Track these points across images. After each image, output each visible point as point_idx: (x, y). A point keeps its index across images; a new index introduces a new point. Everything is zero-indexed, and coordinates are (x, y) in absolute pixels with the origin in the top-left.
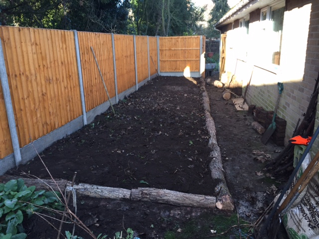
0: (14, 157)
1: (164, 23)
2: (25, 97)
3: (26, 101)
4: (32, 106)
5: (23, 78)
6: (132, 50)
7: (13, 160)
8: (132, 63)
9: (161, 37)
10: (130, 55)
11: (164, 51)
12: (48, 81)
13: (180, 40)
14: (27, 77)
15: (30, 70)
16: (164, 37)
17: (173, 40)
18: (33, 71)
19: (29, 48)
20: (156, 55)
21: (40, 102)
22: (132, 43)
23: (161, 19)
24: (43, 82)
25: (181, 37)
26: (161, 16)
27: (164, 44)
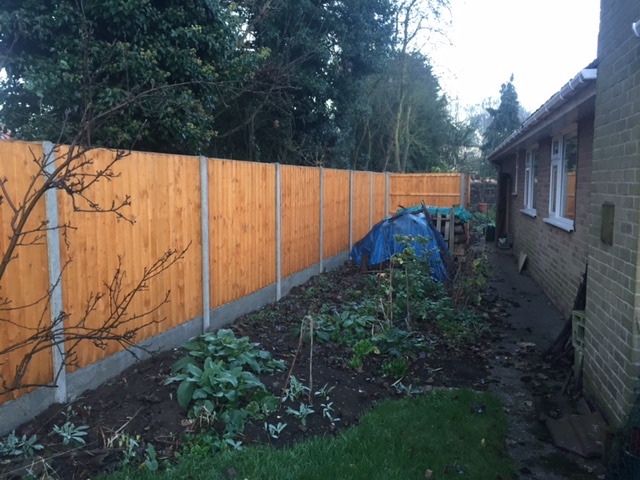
0: (202, 320)
1: (398, 151)
2: (220, 245)
3: (220, 251)
4: (225, 258)
5: (221, 221)
6: (347, 193)
7: (200, 324)
8: (346, 213)
9: (393, 174)
10: (344, 201)
11: (398, 198)
12: (244, 228)
13: (425, 179)
14: (224, 221)
15: (228, 211)
16: (397, 175)
17: (414, 180)
18: (230, 215)
19: (230, 186)
20: (384, 203)
21: (233, 254)
22: (347, 182)
23: (394, 145)
24: (239, 229)
25: (427, 175)
26: (394, 140)
27: (398, 185)
